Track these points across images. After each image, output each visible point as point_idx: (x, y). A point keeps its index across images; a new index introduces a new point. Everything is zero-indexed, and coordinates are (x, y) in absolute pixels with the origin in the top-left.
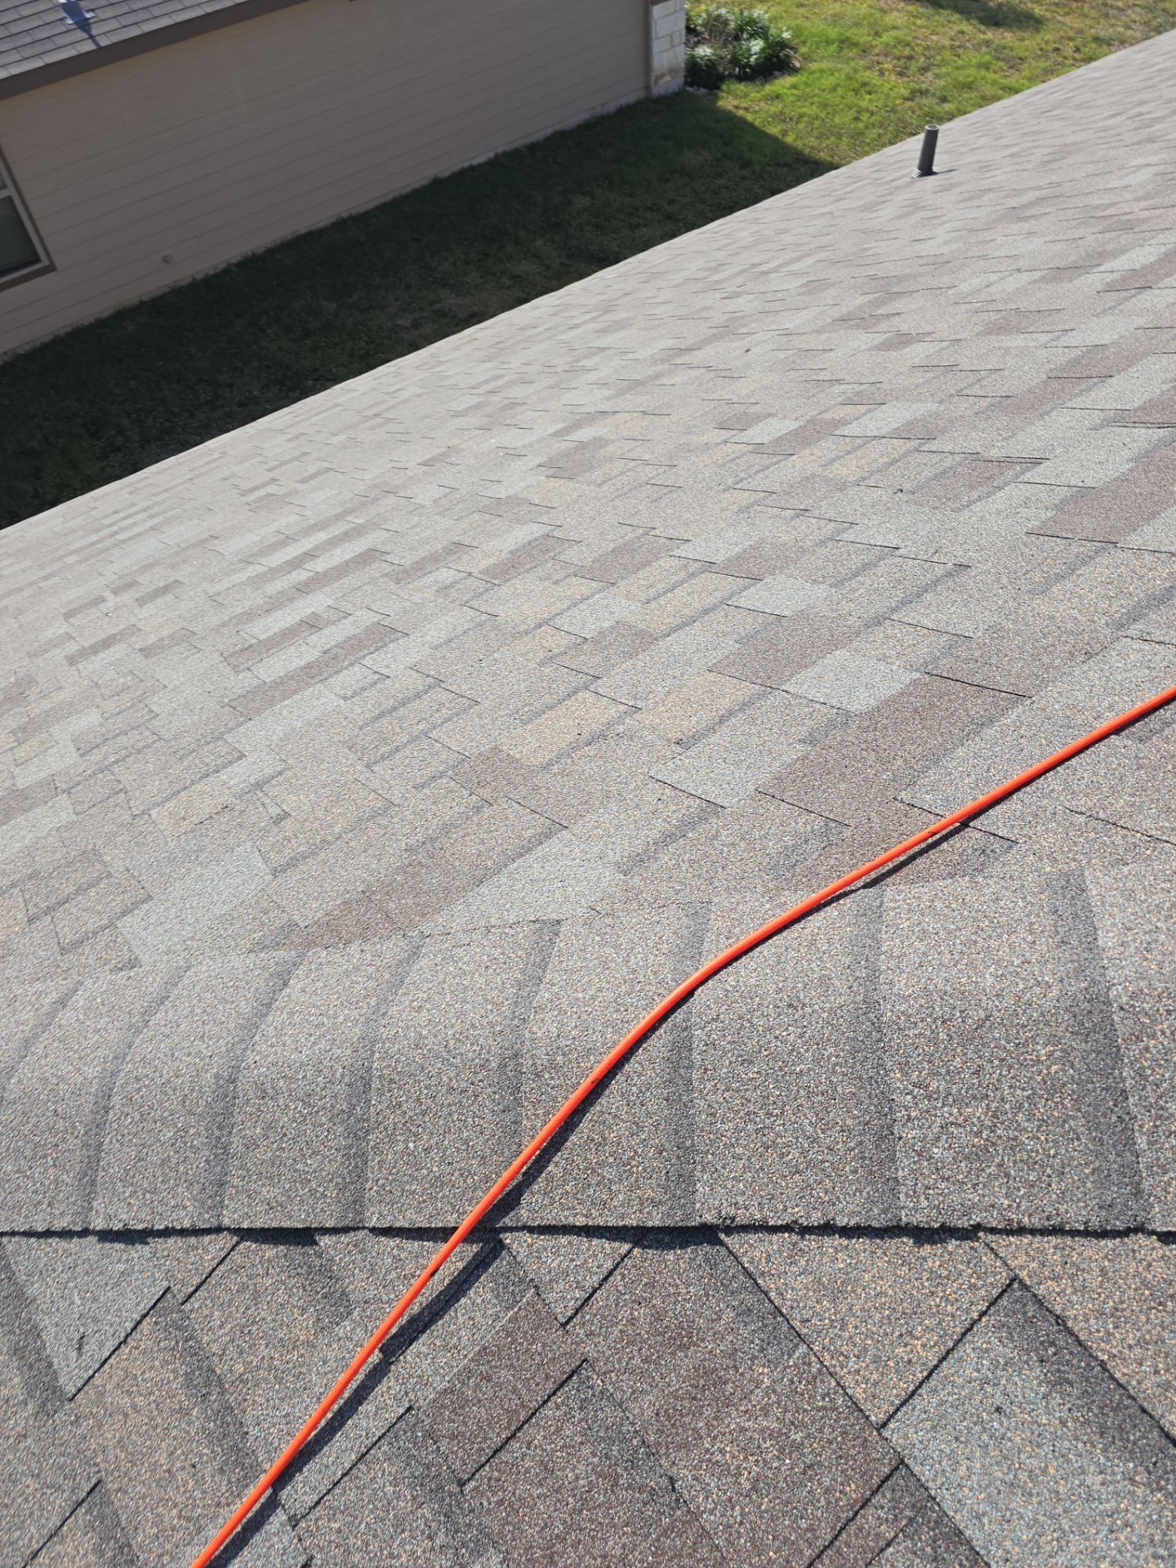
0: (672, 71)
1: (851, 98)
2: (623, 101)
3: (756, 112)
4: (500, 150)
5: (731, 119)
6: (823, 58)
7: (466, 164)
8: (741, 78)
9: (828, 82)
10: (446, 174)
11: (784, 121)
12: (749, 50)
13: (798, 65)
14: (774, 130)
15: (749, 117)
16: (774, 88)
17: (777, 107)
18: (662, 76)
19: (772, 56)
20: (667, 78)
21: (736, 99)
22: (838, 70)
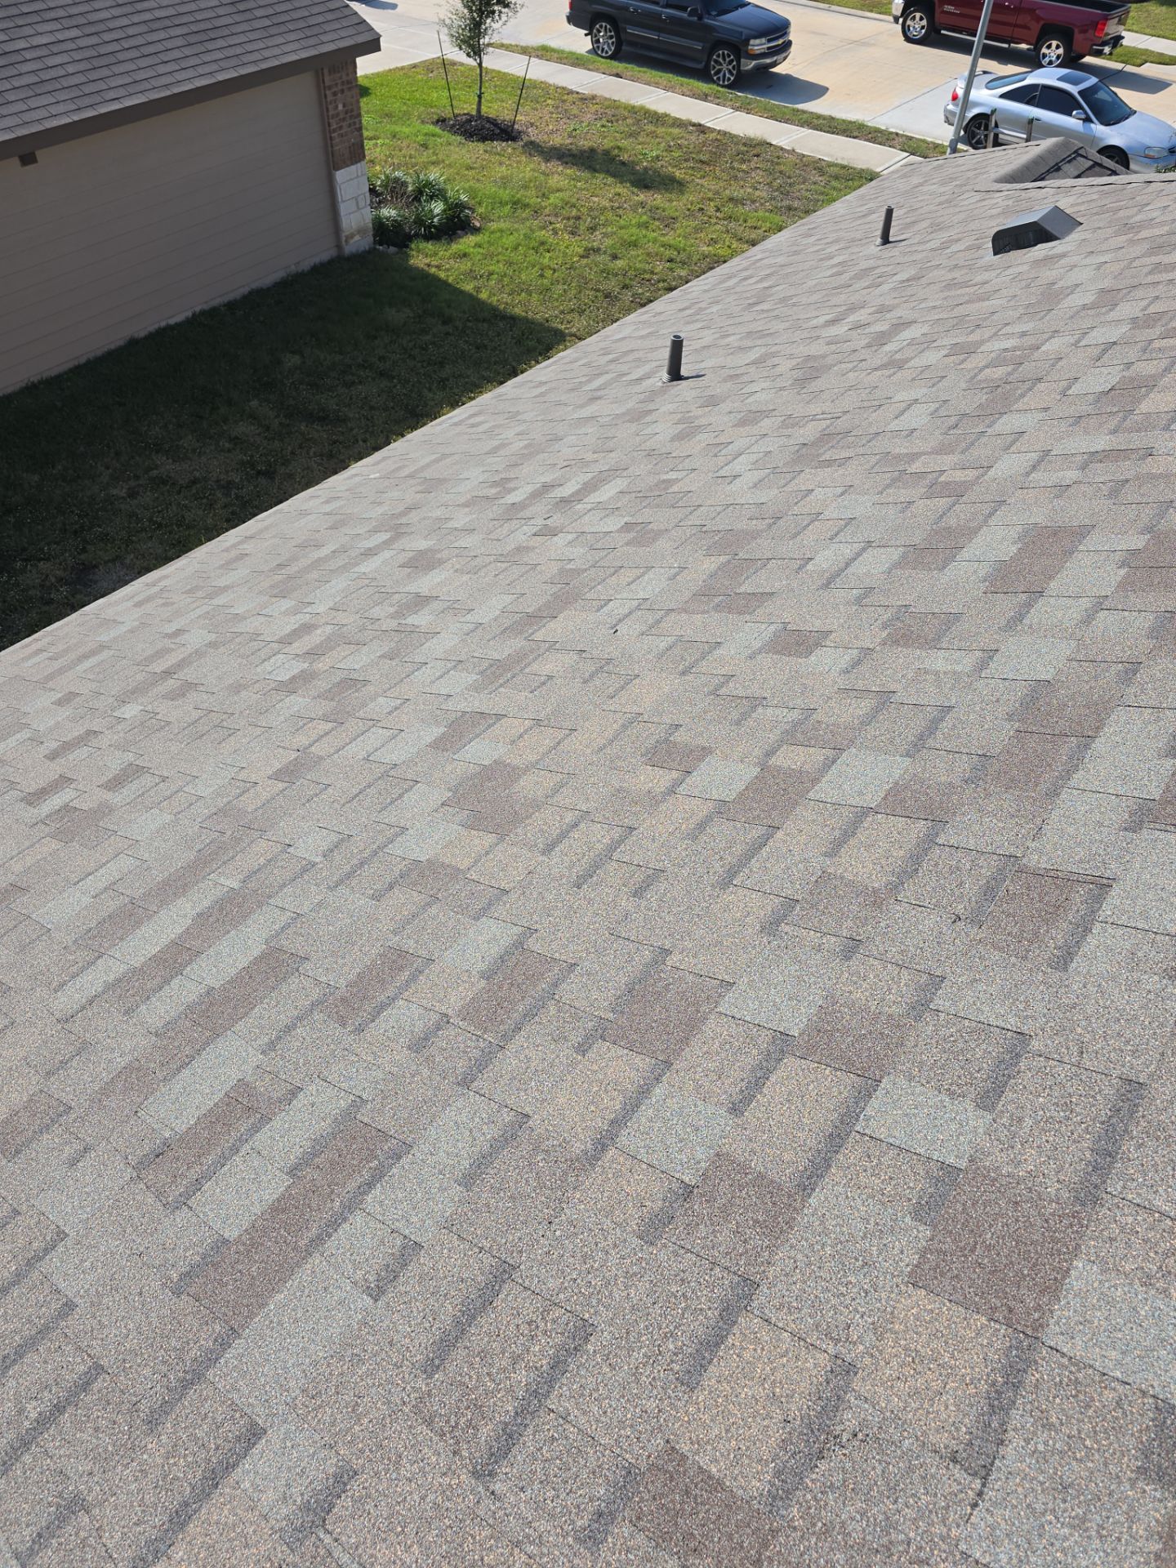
0: (361, 231)
1: (532, 256)
2: (317, 260)
3: (448, 270)
5: (423, 276)
6: (499, 217)
8: (428, 237)
9: (509, 241)
11: (476, 278)
12: (431, 211)
13: (478, 225)
14: (469, 287)
15: (442, 275)
16: (460, 247)
17: (465, 266)
18: (352, 236)
19: (454, 217)
20: (357, 238)
21: (425, 257)
22: (517, 230)
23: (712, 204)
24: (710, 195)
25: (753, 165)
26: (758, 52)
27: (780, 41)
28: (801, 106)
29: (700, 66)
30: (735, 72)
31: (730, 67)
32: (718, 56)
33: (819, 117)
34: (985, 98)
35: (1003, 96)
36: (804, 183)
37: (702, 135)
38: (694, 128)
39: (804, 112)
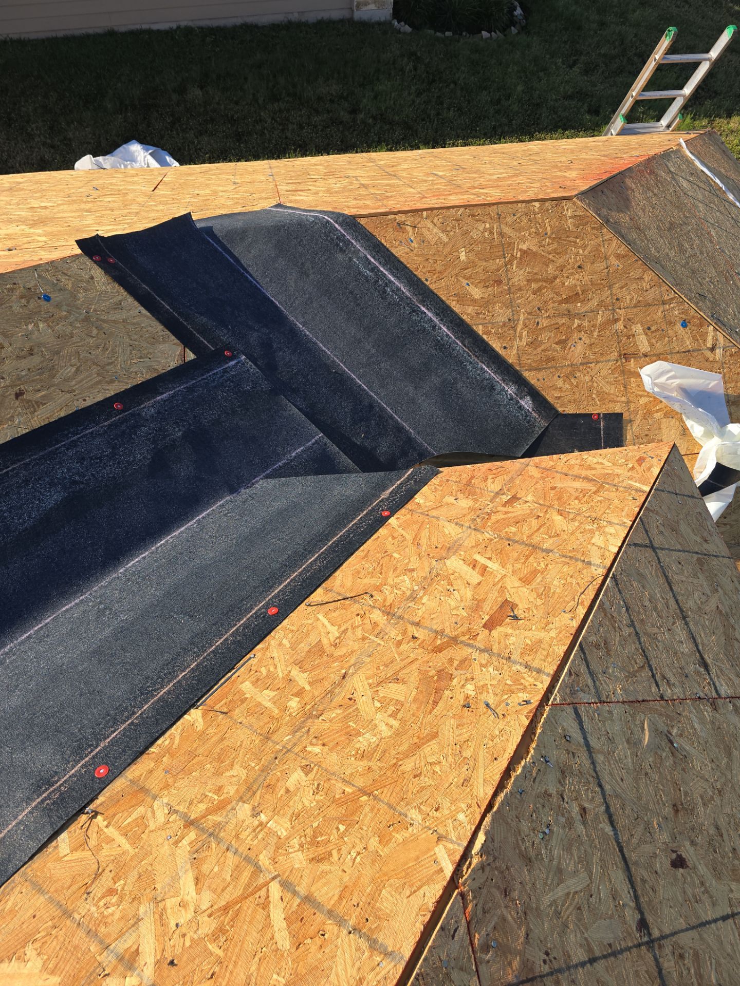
2: (325, 15)
4: (183, 24)
7: (145, 27)
10: (123, 29)
20: (371, 8)
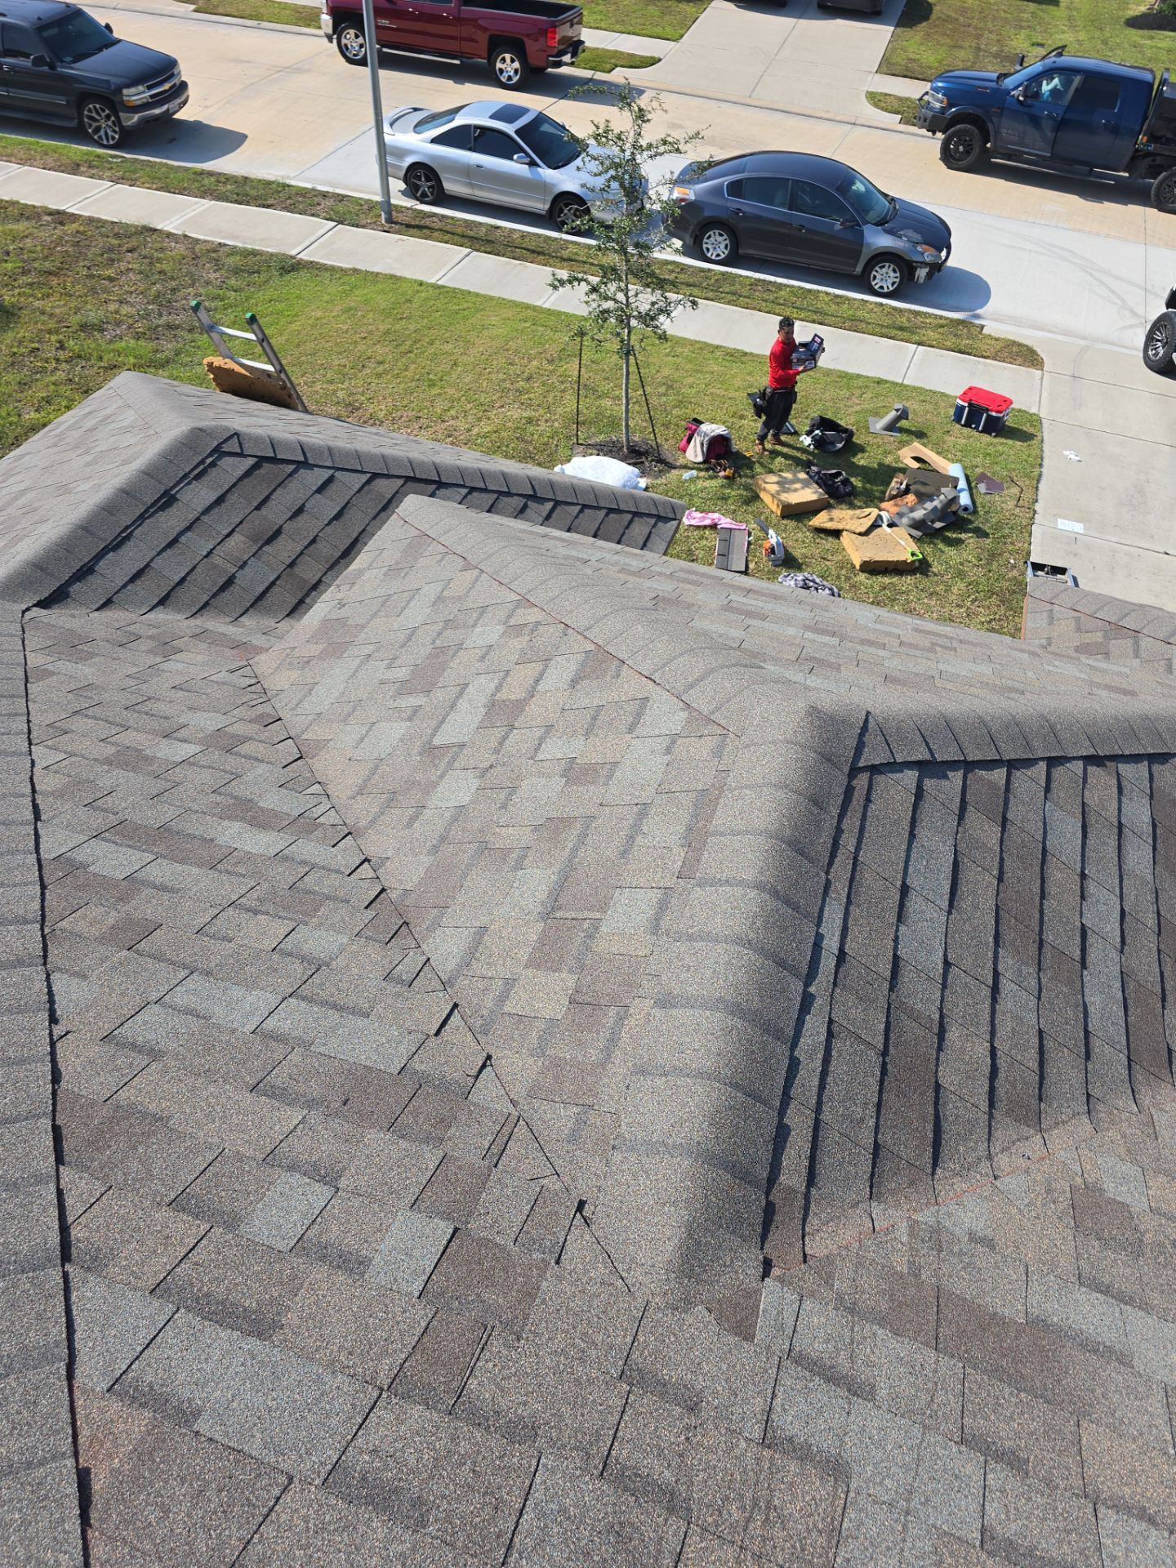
23: (54, 338)
24: (52, 325)
25: (123, 266)
26: (139, 102)
27: (167, 86)
28: (208, 166)
29: (74, 124)
30: (117, 129)
31: (110, 123)
32: (90, 111)
33: (228, 179)
34: (417, 144)
35: (434, 141)
36: (192, 285)
37: (59, 226)
38: (48, 218)
39: (210, 174)
